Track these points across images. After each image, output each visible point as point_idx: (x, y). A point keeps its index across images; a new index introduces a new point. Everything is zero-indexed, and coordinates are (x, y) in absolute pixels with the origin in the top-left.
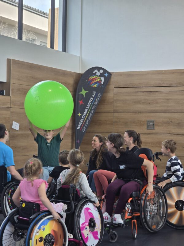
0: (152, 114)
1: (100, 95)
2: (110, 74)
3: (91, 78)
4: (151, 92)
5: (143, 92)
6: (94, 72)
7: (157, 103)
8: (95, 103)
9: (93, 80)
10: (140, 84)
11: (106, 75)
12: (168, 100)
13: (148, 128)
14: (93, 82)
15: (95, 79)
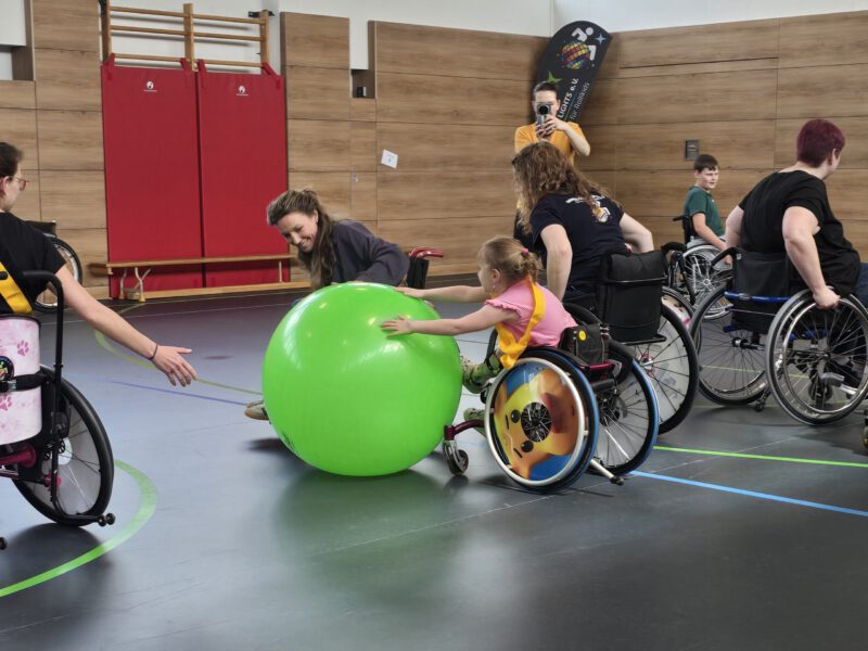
0: (694, 126)
1: (586, 87)
2: (608, 37)
3: (567, 48)
4: (694, 75)
5: (678, 76)
6: (574, 34)
7: (706, 100)
8: (577, 106)
9: (571, 53)
10: (671, 57)
11: (601, 39)
12: (728, 91)
13: (686, 156)
14: (572, 57)
15: (576, 50)
